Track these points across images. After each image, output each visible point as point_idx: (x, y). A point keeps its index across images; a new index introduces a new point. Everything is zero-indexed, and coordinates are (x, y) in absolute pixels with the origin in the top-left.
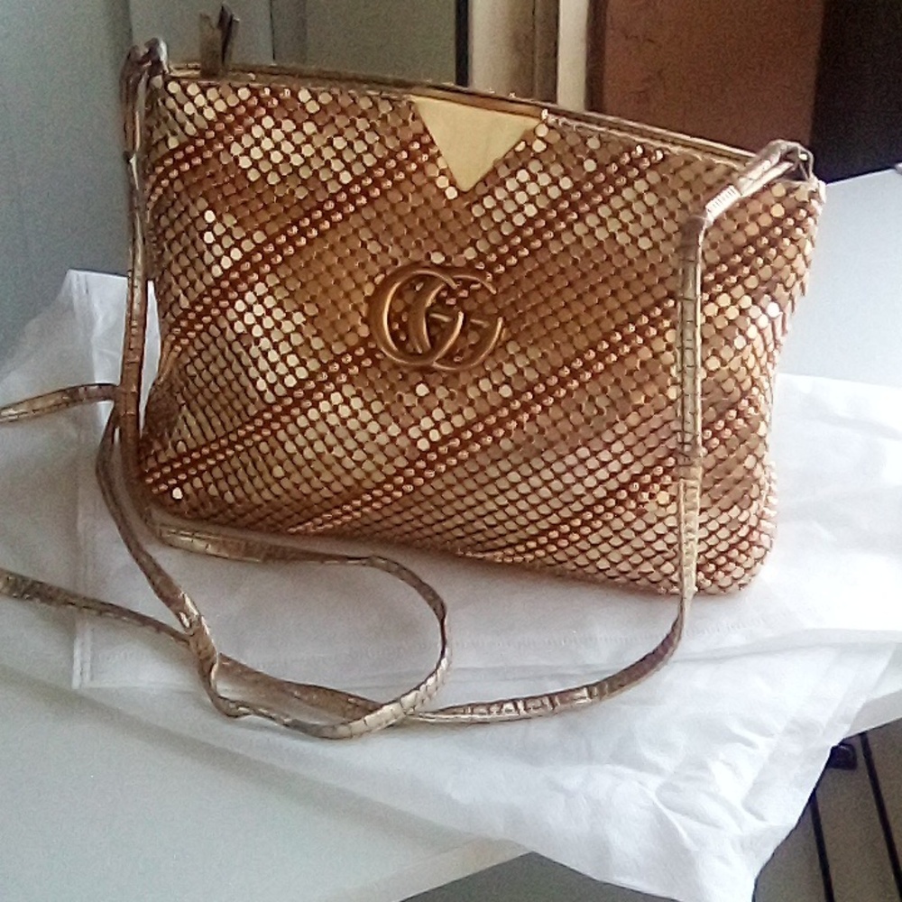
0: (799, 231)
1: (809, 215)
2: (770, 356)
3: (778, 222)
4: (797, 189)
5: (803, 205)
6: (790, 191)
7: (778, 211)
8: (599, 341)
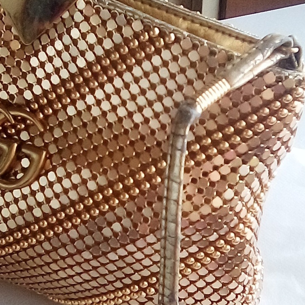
0: (285, 111)
1: (295, 99)
2: (256, 199)
3: (267, 104)
4: (287, 77)
5: (290, 91)
6: (279, 80)
7: (268, 95)
8: (117, 182)
